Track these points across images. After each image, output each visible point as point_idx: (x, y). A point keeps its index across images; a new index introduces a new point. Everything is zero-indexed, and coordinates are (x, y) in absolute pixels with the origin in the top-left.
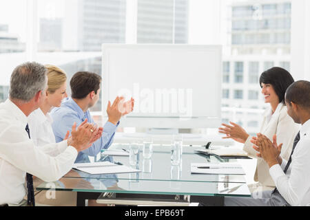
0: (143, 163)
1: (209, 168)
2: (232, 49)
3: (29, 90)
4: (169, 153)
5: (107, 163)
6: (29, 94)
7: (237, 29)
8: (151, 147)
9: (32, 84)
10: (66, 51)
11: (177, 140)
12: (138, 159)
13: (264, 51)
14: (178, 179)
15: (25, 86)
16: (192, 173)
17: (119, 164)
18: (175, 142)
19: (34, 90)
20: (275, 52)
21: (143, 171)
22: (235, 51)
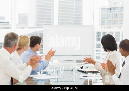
0: (60, 75)
1: (87, 76)
2: (102, 27)
3: (12, 43)
4: (71, 71)
5: (45, 75)
6: (12, 44)
7: (103, 18)
8: (63, 68)
9: (13, 40)
10: (29, 28)
11: (74, 65)
12: (58, 73)
13: (115, 27)
14: (75, 81)
15: (11, 41)
16: (80, 79)
17: (50, 75)
18: (73, 66)
19: (14, 43)
20: (120, 28)
21: (60, 78)
22: (103, 28)
